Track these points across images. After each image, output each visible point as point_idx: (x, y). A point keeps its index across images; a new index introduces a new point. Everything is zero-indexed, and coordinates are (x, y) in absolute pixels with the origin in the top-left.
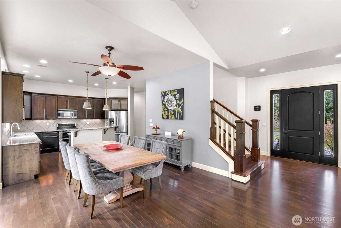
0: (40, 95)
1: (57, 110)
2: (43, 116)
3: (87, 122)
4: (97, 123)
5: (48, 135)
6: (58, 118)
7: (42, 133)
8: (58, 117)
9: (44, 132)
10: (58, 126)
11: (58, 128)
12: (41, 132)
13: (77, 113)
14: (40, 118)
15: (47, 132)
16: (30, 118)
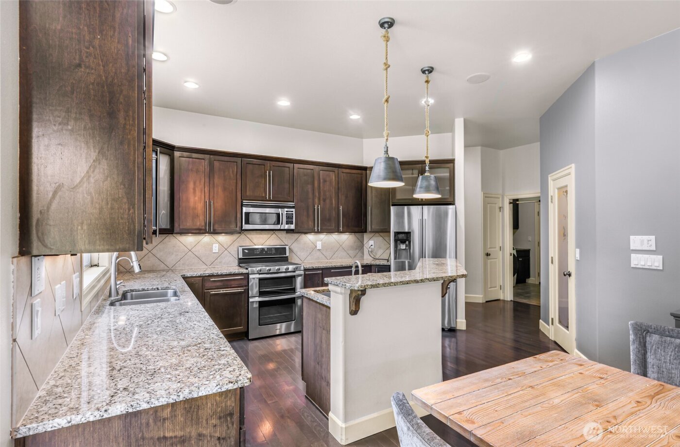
0: (194, 155)
1: (242, 202)
2: (203, 224)
3: (318, 242)
4: (343, 245)
5: (218, 284)
6: (243, 228)
7: (204, 278)
8: (245, 227)
9: (209, 276)
10: (241, 256)
11: (241, 261)
12: (199, 274)
13: (294, 213)
14: (196, 229)
15: (218, 276)
16: (168, 227)
